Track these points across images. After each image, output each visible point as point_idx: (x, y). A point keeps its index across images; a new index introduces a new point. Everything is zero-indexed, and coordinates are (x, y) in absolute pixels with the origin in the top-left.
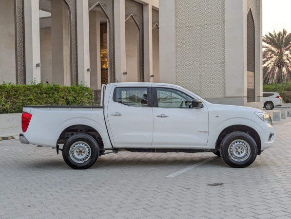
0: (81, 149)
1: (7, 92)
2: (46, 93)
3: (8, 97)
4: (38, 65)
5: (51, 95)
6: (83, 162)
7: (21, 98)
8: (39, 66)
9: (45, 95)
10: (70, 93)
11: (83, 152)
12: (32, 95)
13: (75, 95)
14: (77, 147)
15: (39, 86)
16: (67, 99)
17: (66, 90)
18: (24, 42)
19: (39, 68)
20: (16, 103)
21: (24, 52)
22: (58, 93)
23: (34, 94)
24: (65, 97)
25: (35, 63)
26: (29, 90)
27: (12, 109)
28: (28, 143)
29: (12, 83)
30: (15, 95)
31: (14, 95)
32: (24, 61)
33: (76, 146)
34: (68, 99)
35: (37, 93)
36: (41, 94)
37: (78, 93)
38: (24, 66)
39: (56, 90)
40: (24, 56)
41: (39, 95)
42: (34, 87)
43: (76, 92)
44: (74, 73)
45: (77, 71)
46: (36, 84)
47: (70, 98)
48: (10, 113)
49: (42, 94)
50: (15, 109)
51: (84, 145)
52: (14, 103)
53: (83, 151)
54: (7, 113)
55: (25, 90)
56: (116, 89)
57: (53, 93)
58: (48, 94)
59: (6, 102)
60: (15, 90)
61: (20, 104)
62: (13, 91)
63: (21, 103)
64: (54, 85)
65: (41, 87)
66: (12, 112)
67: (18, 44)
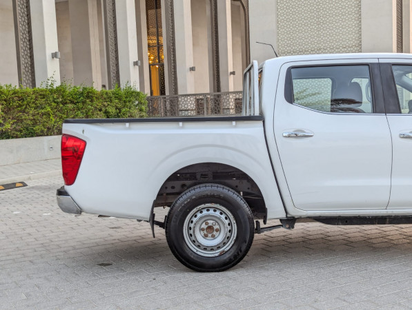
0: (211, 222)
1: (5, 100)
2: (72, 102)
3: (7, 110)
4: (54, 55)
5: (80, 105)
6: (216, 253)
7: (31, 112)
8: (56, 57)
9: (70, 106)
10: (111, 101)
11: (217, 230)
12: (50, 105)
13: (119, 106)
14: (201, 218)
15: (60, 90)
16: (106, 112)
17: (105, 96)
18: (29, 15)
19: (57, 61)
20: (22, 121)
21: (30, 32)
22: (92, 101)
23: (53, 104)
24: (104, 109)
25: (49, 52)
26: (44, 96)
27: (16, 131)
28: (79, 211)
29: (13, 86)
30: (20, 106)
31: (18, 107)
32: (31, 48)
33: (199, 215)
34: (109, 112)
35: (57, 103)
36: (64, 104)
37: (125, 102)
38: (32, 57)
39: (88, 97)
40: (30, 40)
41: (61, 105)
42: (52, 91)
43: (120, 99)
44: (113, 68)
45: (117, 65)
46: (55, 87)
47: (112, 110)
48: (13, 137)
49: (66, 103)
50: (21, 131)
51: (218, 213)
52: (20, 120)
53: (216, 227)
54: (8, 138)
55: (36, 97)
56: (289, 71)
57: (84, 103)
58: (75, 104)
59: (5, 120)
60: (19, 97)
61: (29, 122)
62: (15, 99)
63: (31, 120)
64: (84, 89)
65: (64, 92)
66: (17, 137)
67: (19, 20)
